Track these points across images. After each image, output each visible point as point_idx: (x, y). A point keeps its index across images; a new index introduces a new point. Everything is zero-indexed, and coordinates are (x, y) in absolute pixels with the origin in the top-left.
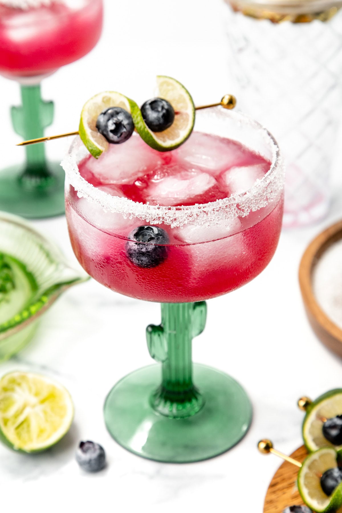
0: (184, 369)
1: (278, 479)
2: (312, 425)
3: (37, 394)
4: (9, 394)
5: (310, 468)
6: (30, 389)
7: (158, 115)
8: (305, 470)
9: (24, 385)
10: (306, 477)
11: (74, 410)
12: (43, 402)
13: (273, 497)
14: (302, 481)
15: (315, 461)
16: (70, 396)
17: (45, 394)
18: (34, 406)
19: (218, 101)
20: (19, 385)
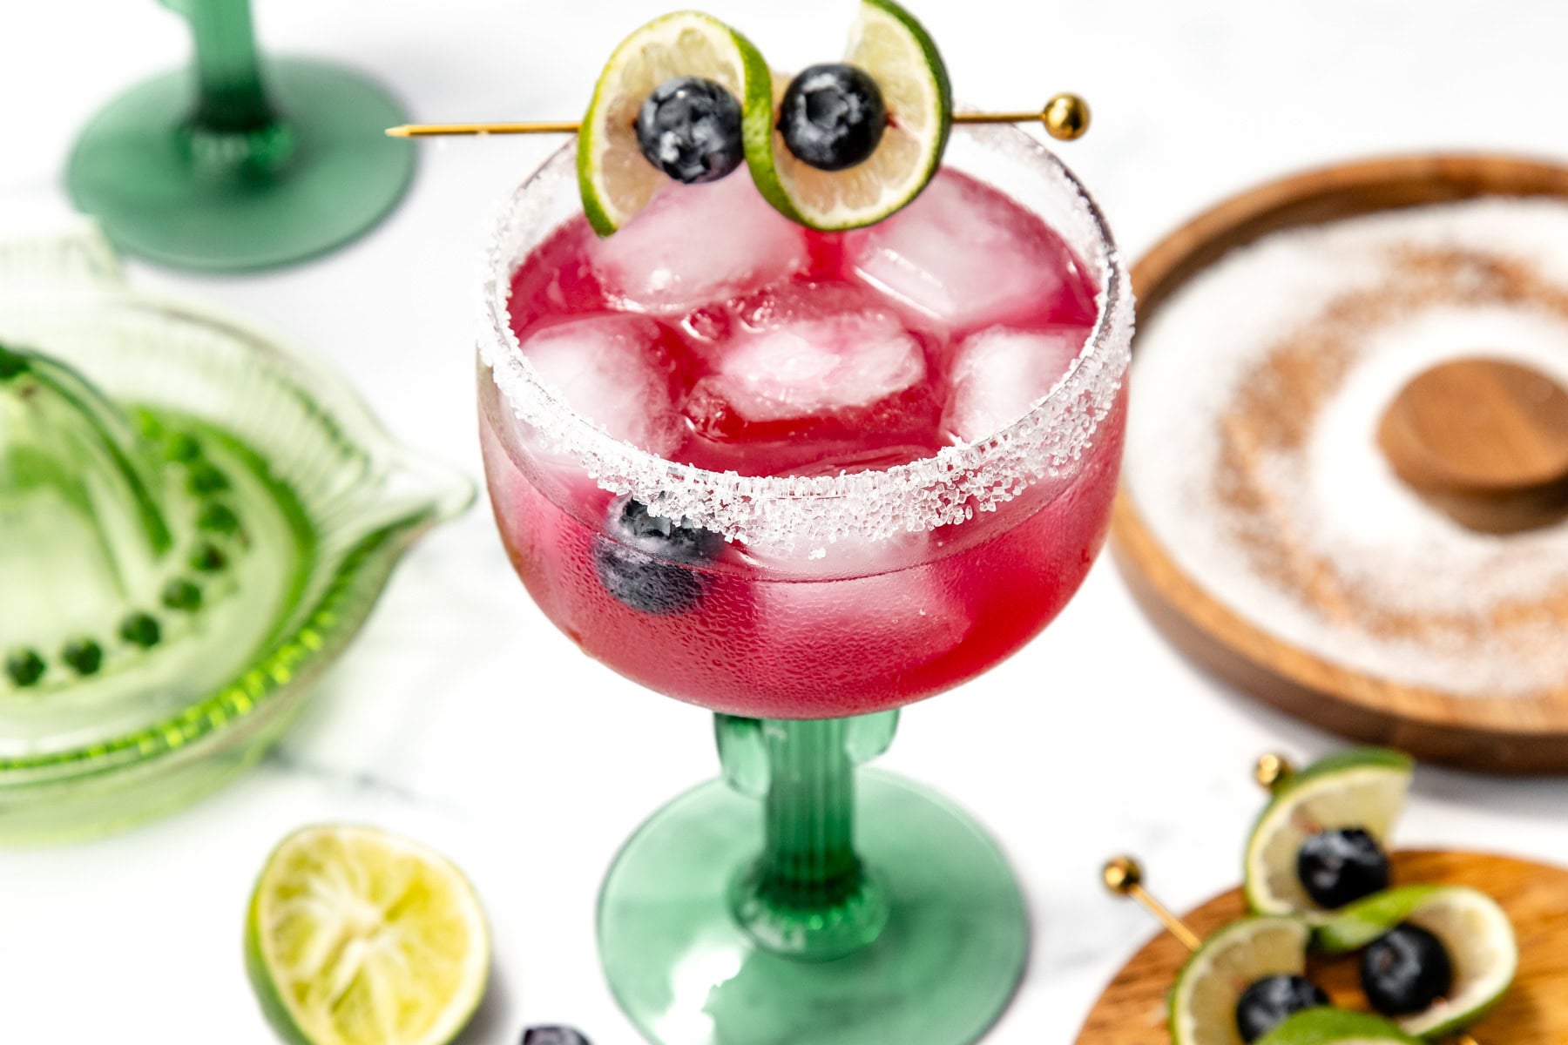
0: (828, 784)
1: (1142, 968)
2: (1277, 837)
3: (375, 894)
4: (297, 904)
5: (1217, 962)
6: (352, 877)
7: (823, 137)
8: (1199, 968)
9: (333, 869)
10: (1201, 987)
11: (489, 931)
12: (392, 915)
13: (1111, 1013)
14: (1184, 995)
15: (1236, 946)
16: (472, 889)
17: (396, 889)
18: (373, 933)
19: (1037, 108)
20: (318, 868)
